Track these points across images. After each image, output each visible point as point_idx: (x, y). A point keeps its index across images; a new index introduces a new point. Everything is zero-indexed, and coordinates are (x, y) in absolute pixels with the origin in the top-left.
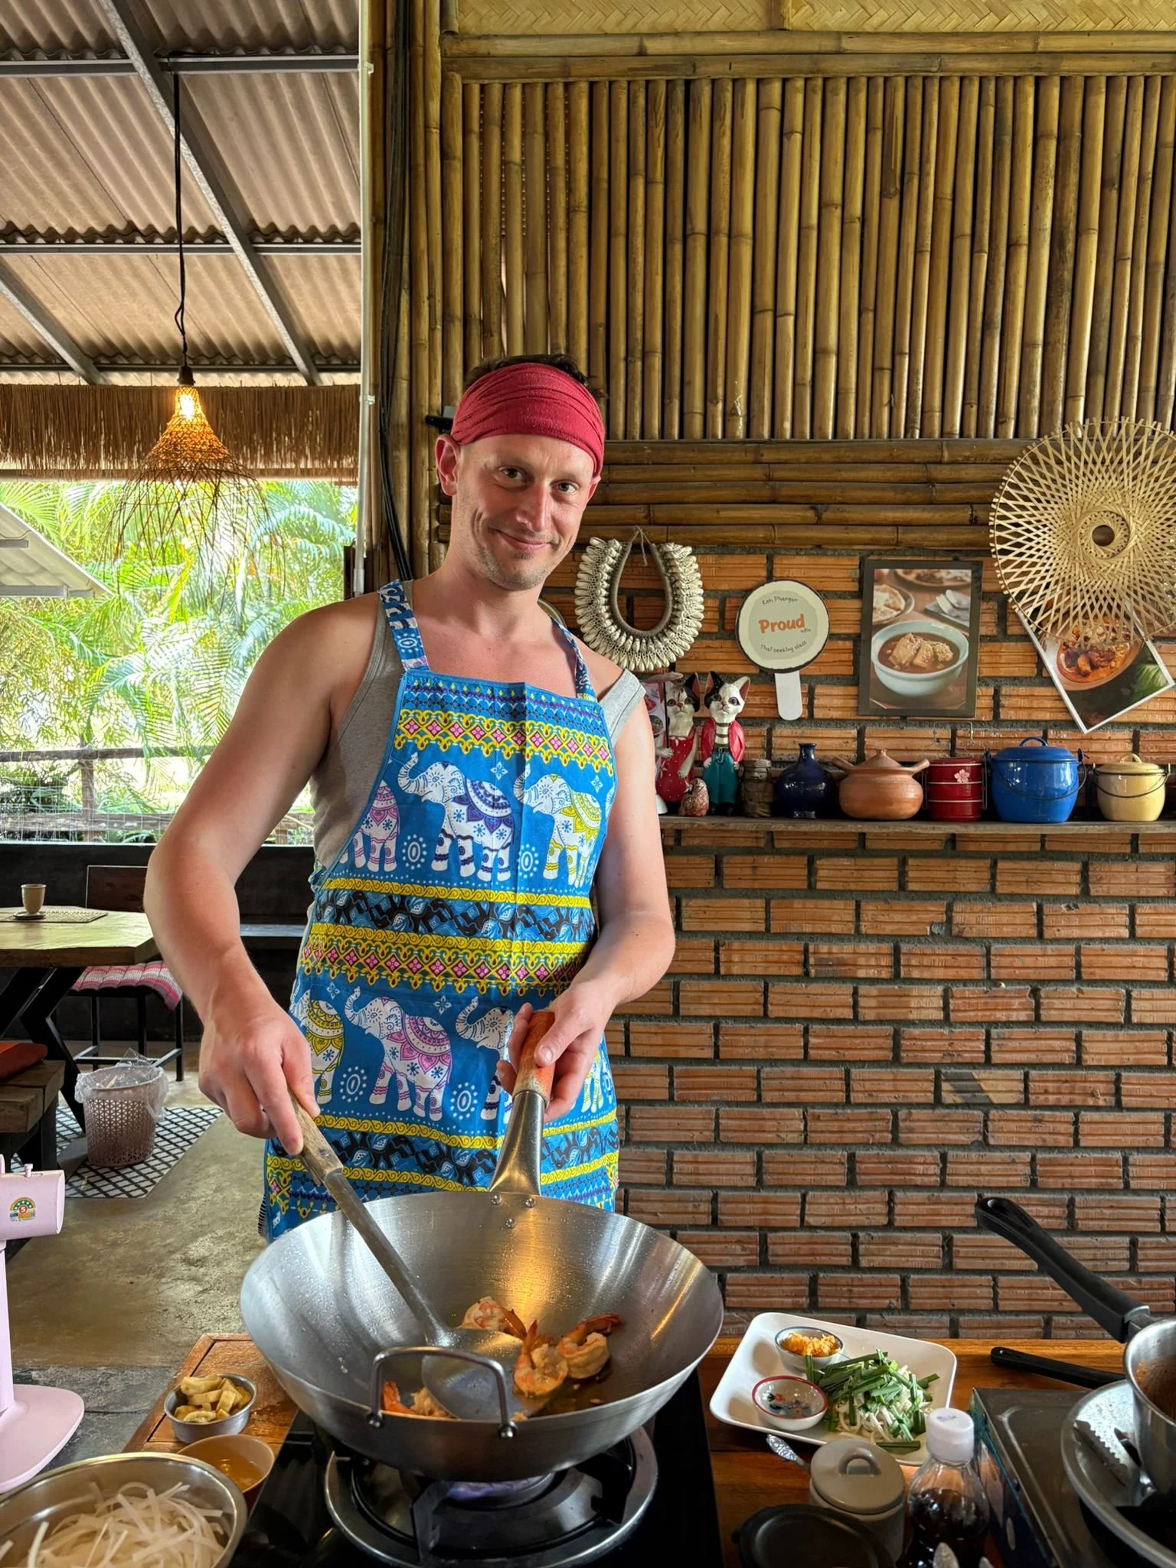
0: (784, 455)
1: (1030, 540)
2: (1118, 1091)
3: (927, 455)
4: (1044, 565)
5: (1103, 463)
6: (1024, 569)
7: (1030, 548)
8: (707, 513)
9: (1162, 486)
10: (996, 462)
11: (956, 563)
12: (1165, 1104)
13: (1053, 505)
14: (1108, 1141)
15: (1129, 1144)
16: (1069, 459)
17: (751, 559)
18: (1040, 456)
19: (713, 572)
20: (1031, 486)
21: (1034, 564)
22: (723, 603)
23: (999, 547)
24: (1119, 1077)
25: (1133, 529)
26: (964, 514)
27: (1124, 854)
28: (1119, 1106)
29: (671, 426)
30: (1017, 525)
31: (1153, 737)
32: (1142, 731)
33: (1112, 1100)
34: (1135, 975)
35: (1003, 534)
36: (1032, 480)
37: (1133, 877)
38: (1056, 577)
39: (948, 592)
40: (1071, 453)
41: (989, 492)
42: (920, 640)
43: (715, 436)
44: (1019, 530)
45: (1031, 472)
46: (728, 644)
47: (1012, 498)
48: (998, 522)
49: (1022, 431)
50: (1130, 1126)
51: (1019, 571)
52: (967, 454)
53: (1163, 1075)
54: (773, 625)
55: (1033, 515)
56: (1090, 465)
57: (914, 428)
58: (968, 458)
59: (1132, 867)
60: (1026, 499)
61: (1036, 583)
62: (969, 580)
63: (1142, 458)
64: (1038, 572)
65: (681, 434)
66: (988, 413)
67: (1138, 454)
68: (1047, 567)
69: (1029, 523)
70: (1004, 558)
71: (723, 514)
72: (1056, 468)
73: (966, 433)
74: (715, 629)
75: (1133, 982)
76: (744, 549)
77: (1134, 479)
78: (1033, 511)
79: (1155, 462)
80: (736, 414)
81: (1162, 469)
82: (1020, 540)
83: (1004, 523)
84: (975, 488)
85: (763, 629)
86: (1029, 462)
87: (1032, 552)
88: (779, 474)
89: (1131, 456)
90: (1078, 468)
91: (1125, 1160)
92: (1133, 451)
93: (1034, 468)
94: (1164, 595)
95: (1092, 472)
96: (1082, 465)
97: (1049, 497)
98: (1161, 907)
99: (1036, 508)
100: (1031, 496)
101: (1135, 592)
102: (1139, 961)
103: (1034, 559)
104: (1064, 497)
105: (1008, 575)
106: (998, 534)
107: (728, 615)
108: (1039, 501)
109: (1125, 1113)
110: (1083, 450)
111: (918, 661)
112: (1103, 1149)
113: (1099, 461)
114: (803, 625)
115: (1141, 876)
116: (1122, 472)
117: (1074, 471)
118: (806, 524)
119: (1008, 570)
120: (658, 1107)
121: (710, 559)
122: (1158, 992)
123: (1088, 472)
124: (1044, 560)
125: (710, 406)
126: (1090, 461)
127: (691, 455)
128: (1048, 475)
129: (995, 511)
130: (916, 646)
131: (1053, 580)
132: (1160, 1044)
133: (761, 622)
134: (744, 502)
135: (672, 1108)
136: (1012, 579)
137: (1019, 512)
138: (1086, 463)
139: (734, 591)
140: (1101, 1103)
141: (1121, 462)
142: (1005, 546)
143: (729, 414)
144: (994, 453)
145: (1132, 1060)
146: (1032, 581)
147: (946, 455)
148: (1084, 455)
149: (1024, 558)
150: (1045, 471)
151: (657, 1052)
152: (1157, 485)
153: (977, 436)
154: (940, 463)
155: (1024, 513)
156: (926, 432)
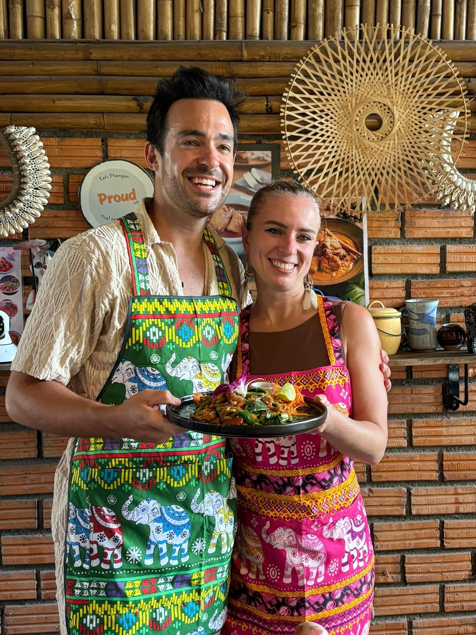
0: (110, 54)
1: (315, 127)
2: (403, 570)
3: (229, 54)
4: (327, 148)
5: (371, 61)
6: (310, 151)
7: (316, 134)
8: (43, 102)
9: (418, 80)
10: (287, 60)
11: (259, 146)
12: (439, 577)
13: (333, 97)
14: (396, 610)
15: (412, 611)
16: (344, 58)
17: (89, 141)
18: (322, 56)
19: (56, 151)
20: (315, 81)
21: (318, 148)
22: (67, 178)
23: (288, 134)
24: (403, 558)
25: (397, 117)
26: (261, 105)
27: (402, 380)
28: (404, 582)
29: (15, 28)
30: (304, 115)
31: (421, 285)
32: (413, 281)
33: (398, 577)
34: (414, 476)
35: (292, 123)
36: (315, 76)
37: (409, 398)
38: (337, 158)
39: (253, 170)
40: (346, 53)
41: (280, 86)
42: (232, 210)
43: (53, 36)
44: (306, 119)
45: (315, 70)
46: (73, 213)
47: (299, 92)
48: (287, 113)
49: (310, 34)
50: (412, 597)
51: (306, 154)
52: (263, 53)
53: (437, 555)
54: (110, 198)
55: (317, 106)
56: (362, 63)
57: (221, 31)
58: (263, 57)
59: (408, 390)
60: (312, 92)
61: (320, 163)
62: (269, 159)
63: (401, 58)
64: (322, 154)
65: (25, 35)
66: (282, 19)
67: (397, 55)
68: (329, 149)
69: (314, 113)
70: (294, 143)
71: (58, 103)
72: (334, 65)
73: (264, 36)
74: (61, 201)
75: (413, 482)
76: (82, 133)
77: (396, 74)
78: (317, 103)
79: (411, 61)
80: (71, 17)
81: (417, 66)
82: (307, 127)
83: (293, 114)
84: (270, 82)
85: (101, 201)
86: (313, 61)
87: (317, 137)
88: (105, 70)
89: (393, 56)
90: (351, 66)
91: (410, 624)
92: (394, 51)
93: (317, 65)
94: (421, 171)
95: (363, 70)
96: (355, 63)
97: (330, 91)
98: (432, 421)
99: (319, 100)
100: (315, 90)
101: (399, 169)
102: (416, 465)
103: (319, 143)
104: (342, 90)
105: (297, 158)
106: (287, 123)
107: (71, 189)
108: (322, 94)
109: (408, 587)
110: (355, 51)
111: (231, 227)
112: (393, 616)
113: (368, 60)
114: (135, 198)
115: (415, 396)
116: (386, 69)
117: (349, 68)
118: (129, 112)
119: (297, 153)
120: (28, 605)
121: (53, 141)
122: (431, 489)
123: (360, 70)
124: (327, 144)
125: (49, 12)
126: (361, 59)
127: (29, 52)
128: (328, 72)
129: (285, 103)
130: (229, 215)
131: (335, 160)
132: (434, 531)
133: (100, 195)
134: (77, 93)
135: (40, 605)
136: (301, 161)
137: (305, 103)
138: (358, 61)
139: (76, 169)
140: (390, 580)
141: (385, 61)
142: (294, 133)
143: (64, 18)
144: (285, 52)
145: (412, 544)
146: (317, 161)
147: (245, 53)
148: (356, 55)
149: (310, 143)
150: (326, 68)
151: (26, 560)
152: (414, 79)
153: (275, 38)
154: (241, 61)
155: (310, 105)
156: (232, 34)
